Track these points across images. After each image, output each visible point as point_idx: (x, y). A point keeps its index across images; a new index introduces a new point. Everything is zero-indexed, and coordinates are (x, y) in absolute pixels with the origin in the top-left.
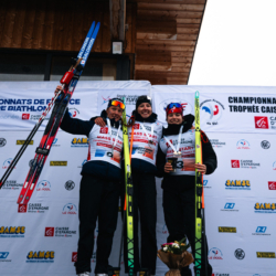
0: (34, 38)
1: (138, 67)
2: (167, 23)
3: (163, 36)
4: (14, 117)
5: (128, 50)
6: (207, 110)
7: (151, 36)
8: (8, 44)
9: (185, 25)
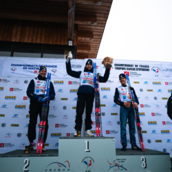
0: (37, 38)
1: (78, 51)
2: (89, 34)
3: (88, 39)
4: (31, 72)
5: (75, 44)
7: (83, 39)
8: (26, 41)
9: (96, 35)
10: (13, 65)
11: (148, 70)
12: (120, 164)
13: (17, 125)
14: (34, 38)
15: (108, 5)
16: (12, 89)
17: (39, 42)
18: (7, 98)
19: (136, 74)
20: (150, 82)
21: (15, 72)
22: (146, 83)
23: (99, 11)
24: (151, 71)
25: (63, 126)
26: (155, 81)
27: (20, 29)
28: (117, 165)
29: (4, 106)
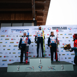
0: (21, 18)
1: (38, 22)
3: (41, 17)
5: (36, 19)
6: (49, 29)
7: (39, 17)
8: (16, 19)
9: (45, 15)
10: (12, 30)
11: (66, 29)
12: (53, 68)
13: (15, 53)
14: (20, 18)
15: (49, 2)
16: (12, 39)
17: (21, 20)
18: (11, 43)
19: (61, 31)
20: (67, 34)
21: (13, 32)
22: (65, 34)
23: (45, 5)
24: (68, 29)
25: (32, 53)
26: (69, 33)
27: (14, 15)
28: (52, 68)
29: (10, 46)
